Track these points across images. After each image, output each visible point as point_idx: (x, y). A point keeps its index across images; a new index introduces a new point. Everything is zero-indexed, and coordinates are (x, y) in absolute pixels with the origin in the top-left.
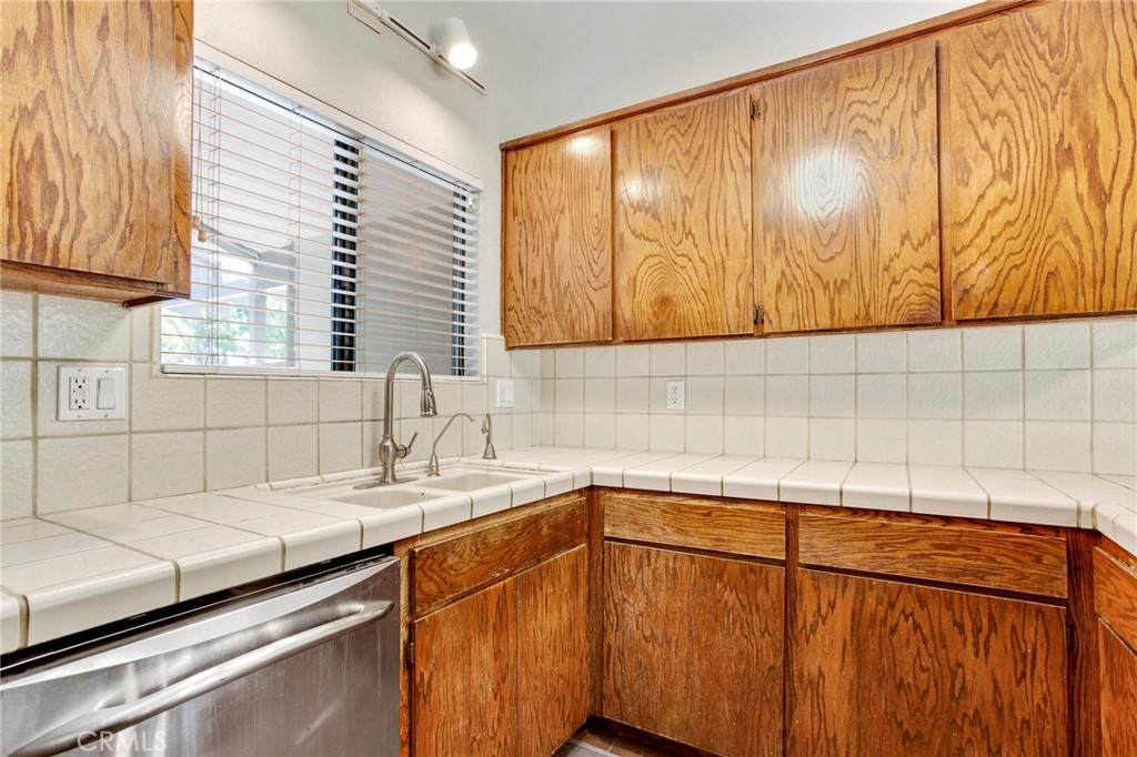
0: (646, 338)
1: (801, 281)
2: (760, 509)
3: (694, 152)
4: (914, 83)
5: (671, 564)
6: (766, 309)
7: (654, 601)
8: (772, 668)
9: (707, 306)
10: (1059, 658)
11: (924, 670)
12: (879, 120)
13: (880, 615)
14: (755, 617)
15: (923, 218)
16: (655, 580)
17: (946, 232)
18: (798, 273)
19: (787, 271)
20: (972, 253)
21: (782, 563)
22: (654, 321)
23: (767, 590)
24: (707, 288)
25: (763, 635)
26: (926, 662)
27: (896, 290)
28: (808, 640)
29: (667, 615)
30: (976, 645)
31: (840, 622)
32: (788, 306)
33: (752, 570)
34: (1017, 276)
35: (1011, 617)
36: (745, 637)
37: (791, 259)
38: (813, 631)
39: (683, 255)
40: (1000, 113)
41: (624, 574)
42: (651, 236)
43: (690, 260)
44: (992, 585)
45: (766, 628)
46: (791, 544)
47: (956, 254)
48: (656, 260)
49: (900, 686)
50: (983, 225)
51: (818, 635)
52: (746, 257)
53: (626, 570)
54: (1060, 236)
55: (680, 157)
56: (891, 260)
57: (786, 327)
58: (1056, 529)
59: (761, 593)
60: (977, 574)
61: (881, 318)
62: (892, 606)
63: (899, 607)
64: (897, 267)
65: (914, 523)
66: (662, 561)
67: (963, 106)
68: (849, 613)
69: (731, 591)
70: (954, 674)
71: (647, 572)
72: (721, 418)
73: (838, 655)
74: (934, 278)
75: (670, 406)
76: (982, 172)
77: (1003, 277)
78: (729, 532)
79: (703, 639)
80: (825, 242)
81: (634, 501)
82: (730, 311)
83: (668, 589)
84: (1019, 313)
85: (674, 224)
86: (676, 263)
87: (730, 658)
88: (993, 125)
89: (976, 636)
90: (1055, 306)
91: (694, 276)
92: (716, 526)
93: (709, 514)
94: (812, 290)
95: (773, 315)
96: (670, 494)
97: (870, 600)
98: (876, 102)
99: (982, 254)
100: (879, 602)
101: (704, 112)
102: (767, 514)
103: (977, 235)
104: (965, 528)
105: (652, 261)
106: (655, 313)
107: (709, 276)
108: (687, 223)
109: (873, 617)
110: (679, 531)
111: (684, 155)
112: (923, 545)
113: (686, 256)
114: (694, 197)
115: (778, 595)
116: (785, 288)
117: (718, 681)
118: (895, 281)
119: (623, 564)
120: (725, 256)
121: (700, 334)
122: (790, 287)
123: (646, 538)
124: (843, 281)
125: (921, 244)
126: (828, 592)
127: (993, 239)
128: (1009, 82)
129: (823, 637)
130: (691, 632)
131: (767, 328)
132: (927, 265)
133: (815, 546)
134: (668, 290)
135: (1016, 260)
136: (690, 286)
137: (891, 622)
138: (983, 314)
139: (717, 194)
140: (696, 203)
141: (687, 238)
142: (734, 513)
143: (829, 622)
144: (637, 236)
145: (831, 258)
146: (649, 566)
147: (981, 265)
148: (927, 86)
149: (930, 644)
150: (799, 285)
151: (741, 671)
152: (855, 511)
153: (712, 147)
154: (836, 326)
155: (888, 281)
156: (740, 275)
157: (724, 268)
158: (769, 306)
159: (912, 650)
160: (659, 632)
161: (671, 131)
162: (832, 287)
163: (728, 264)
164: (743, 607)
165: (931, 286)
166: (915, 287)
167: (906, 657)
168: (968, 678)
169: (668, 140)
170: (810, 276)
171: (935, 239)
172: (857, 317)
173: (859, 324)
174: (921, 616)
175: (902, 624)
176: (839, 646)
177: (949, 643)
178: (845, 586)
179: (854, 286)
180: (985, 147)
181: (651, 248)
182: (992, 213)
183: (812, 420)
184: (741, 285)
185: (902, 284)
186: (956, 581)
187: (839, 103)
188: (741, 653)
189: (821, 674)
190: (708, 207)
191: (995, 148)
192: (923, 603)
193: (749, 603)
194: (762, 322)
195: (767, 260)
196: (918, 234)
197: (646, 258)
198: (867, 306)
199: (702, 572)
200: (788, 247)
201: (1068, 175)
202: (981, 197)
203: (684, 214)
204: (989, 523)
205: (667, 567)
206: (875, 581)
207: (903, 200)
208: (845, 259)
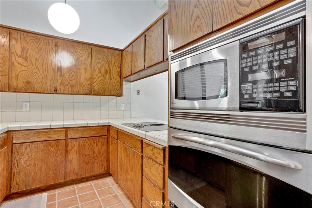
0: (22, 91)
1: (65, 83)
2: (60, 129)
3: (39, 48)
4: (88, 53)
5: (36, 146)
6: (57, 88)
7: (31, 156)
8: (62, 160)
9: (42, 85)
10: (106, 143)
11: (89, 151)
12: (82, 57)
13: (83, 144)
14: (59, 152)
15: (88, 76)
16: (31, 150)
17: (92, 79)
18: (65, 81)
19: (63, 81)
20: (95, 84)
21: (64, 139)
22: (25, 87)
23: (61, 145)
24: (42, 81)
25: (60, 155)
26: (90, 150)
27: (84, 88)
28: (70, 153)
29: (35, 158)
30: (96, 145)
31: (76, 148)
32: (63, 88)
33: (58, 142)
34: (101, 88)
35: (101, 139)
36: (56, 156)
37: (63, 78)
38: (71, 151)
39: (35, 72)
40: (100, 63)
41: (20, 152)
42: (24, 65)
43: (37, 74)
44: (99, 135)
45: (61, 153)
46: (66, 135)
47: (93, 83)
48: (26, 72)
49: (86, 155)
50: (97, 80)
51: (72, 151)
52: (53, 76)
53: (21, 151)
54: (106, 84)
55: (35, 48)
56: (83, 83)
57: (62, 93)
58: (106, 126)
59: (60, 146)
60: (97, 134)
61: (81, 93)
62: (85, 142)
63: (86, 142)
64: (84, 84)
65: (88, 128)
66: (33, 146)
67: (95, 60)
68: (78, 145)
69: (53, 148)
70: (93, 150)
71: (29, 149)
72: (41, 112)
73: (75, 153)
74: (90, 87)
75: (24, 109)
76: (97, 71)
77: (99, 88)
78: (52, 135)
79: (45, 160)
80: (71, 77)
81: (24, 133)
82: (48, 88)
83: (35, 152)
84: (101, 94)
85: (32, 64)
86: (33, 74)
87: (52, 162)
88: (99, 64)
89: (96, 143)
90: (105, 94)
91: (38, 78)
92: (49, 135)
93: (47, 132)
94: (68, 86)
95: (59, 90)
96: (36, 129)
97: (81, 142)
98: (82, 53)
99: (97, 84)
100: (83, 142)
101: (43, 40)
102: (61, 130)
103: (96, 81)
104: (95, 127)
105: (24, 72)
106: (25, 85)
107: (42, 78)
108: (36, 65)
109: (82, 145)
110: (39, 137)
111: (36, 48)
112: (89, 131)
113: (36, 73)
114: (39, 59)
115: (64, 146)
116: (62, 84)
117: (49, 168)
118: (83, 86)
119: (20, 149)
120: (47, 75)
121: (40, 92)
122: (63, 84)
123: (29, 141)
124: (74, 85)
125: (88, 81)
126: (74, 143)
127: (98, 82)
128: (101, 58)
129: (73, 151)
130: (42, 160)
131: (57, 92)
132: (89, 85)
133: (71, 135)
134: (29, 80)
135: (101, 86)
136: (37, 80)
137: (84, 145)
138: (97, 94)
139: (46, 60)
140: (40, 61)
141: (36, 68)
142: (53, 131)
143: (74, 148)
144: (19, 64)
145: (72, 80)
146: (29, 148)
147: (96, 86)
148: (90, 54)
149: (90, 147)
150: (65, 84)
151: (55, 164)
152: (78, 127)
153: (45, 49)
154: (73, 93)
155: (82, 86)
156: (51, 80)
157: (47, 78)
158: (58, 88)
159: (88, 149)
160: (32, 163)
161: (32, 40)
162: (72, 86)
163: (48, 77)
164: (56, 150)
165: (89, 88)
166: (87, 88)
167: (87, 150)
168: (96, 150)
169: (31, 42)
170: (68, 83)
171: (90, 80)
172: (77, 92)
173: (77, 93)
174: (89, 143)
175: (86, 145)
176: (76, 152)
177: (93, 146)
178: (77, 141)
179: (76, 86)
180: (98, 67)
181: (23, 68)
182: (98, 78)
183: (64, 112)
184: (51, 82)
185: (85, 87)
186: (94, 136)
187: (75, 51)
188: (55, 160)
189: (72, 158)
190: (43, 62)
191: (99, 68)
192: (89, 140)
193: (57, 149)
194: (56, 91)
195: (58, 78)
196: (87, 79)
197: (22, 70)
198: (79, 90)
199: (45, 145)
200: (63, 76)
201: (107, 75)
202: (97, 75)
203: (36, 62)
204: (98, 126)
205: (35, 147)
206: (82, 139)
207: (85, 72)
208: (75, 81)
